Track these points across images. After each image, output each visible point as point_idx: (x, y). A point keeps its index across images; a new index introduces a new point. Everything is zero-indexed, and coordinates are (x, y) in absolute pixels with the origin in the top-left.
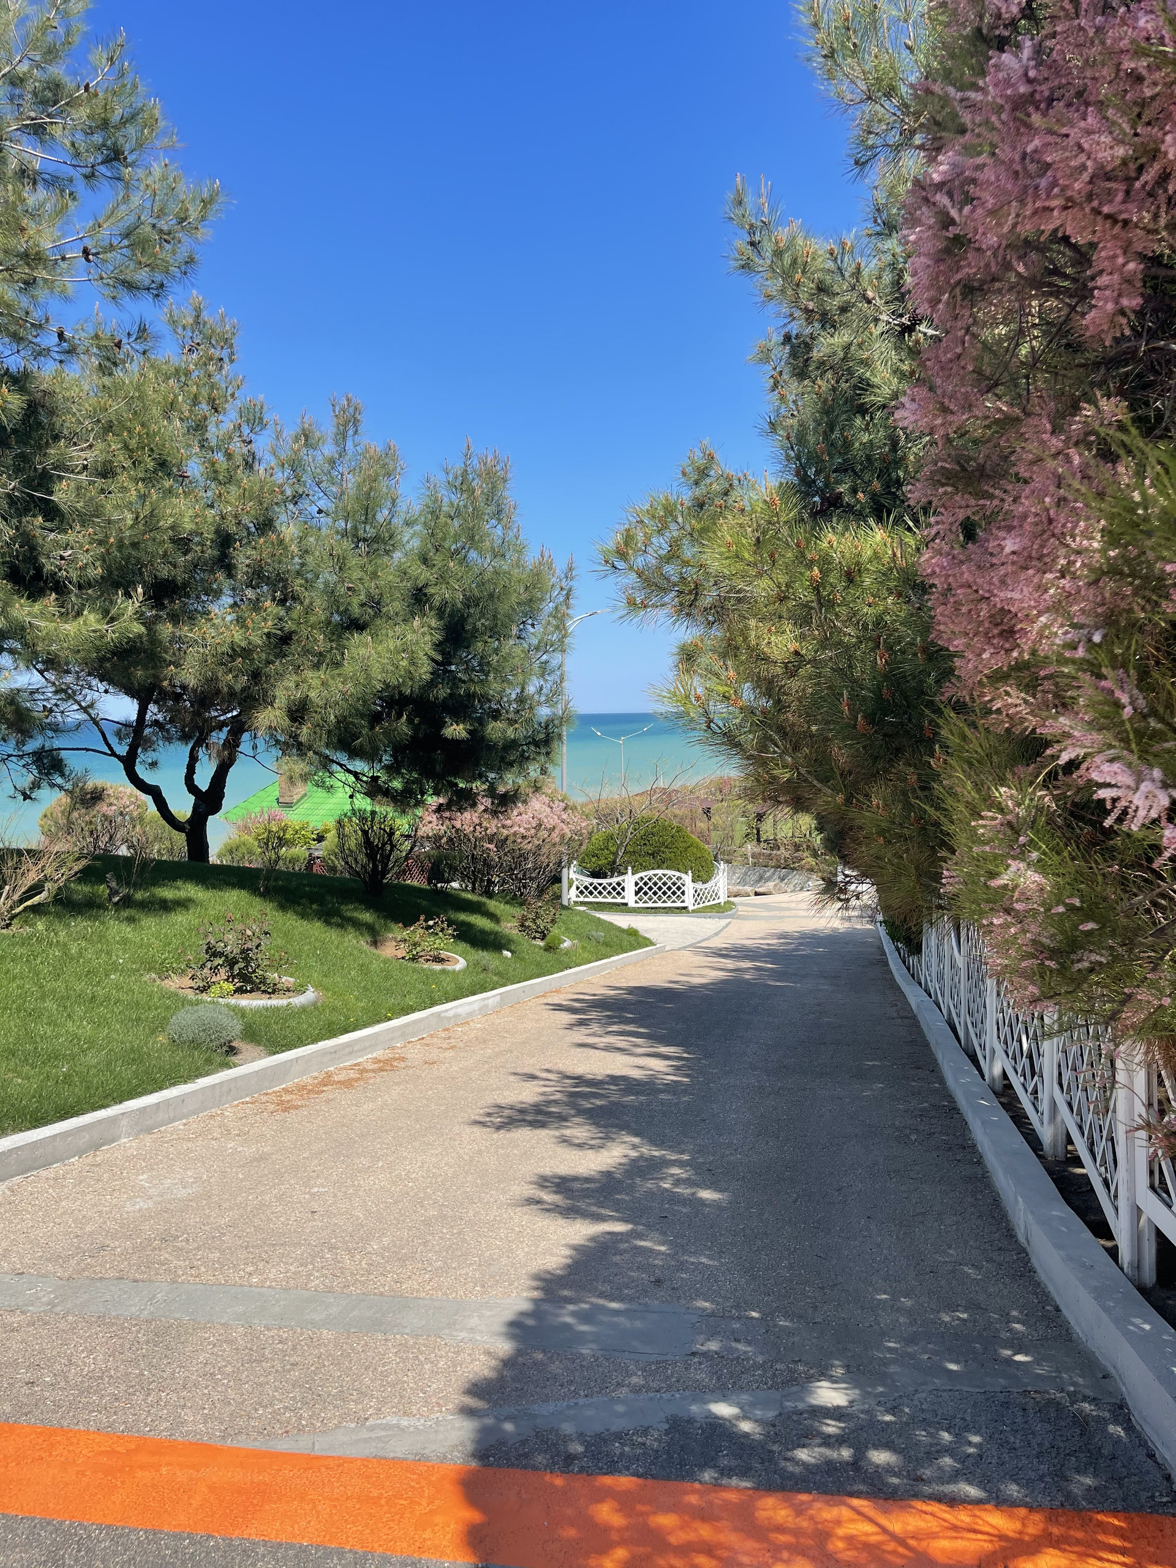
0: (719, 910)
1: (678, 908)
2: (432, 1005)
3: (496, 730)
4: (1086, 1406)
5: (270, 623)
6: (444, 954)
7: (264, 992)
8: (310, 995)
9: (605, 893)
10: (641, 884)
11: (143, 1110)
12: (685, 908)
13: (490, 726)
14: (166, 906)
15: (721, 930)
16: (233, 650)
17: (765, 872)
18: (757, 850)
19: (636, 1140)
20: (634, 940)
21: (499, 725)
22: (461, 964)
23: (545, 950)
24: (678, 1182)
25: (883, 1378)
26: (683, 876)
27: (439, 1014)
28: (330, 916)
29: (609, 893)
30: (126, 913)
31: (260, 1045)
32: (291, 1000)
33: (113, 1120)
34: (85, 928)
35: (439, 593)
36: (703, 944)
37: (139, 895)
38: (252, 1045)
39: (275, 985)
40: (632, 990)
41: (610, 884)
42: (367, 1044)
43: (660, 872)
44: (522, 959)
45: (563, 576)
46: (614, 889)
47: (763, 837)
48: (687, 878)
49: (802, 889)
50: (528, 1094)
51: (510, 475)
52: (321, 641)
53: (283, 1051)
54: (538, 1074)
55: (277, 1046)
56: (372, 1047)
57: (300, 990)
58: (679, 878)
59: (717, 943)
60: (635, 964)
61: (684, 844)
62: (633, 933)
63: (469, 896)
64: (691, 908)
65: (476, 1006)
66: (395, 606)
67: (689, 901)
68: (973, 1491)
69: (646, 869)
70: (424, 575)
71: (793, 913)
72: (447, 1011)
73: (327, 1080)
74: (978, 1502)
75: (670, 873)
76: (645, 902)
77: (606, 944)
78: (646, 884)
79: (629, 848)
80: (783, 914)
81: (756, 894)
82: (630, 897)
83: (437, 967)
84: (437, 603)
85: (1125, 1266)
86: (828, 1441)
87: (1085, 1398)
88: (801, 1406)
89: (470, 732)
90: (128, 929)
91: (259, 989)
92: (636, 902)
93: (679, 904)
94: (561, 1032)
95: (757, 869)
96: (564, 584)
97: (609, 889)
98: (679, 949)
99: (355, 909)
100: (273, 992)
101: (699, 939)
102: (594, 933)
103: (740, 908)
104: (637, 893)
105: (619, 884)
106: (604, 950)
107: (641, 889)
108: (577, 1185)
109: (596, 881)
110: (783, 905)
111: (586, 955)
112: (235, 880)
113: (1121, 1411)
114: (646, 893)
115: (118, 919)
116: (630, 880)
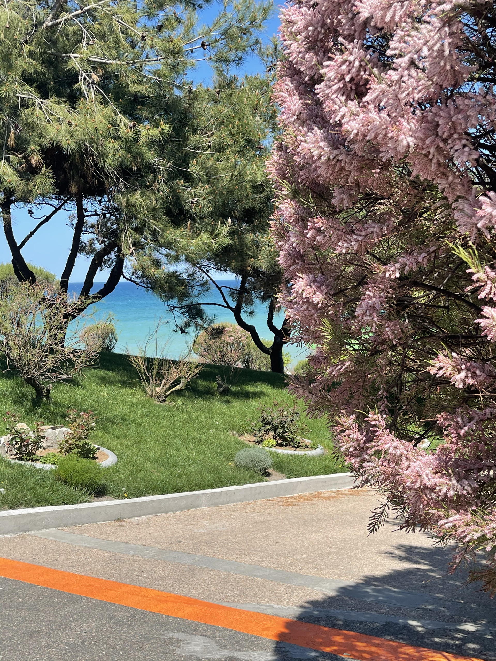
7: (293, 447)
8: (319, 451)
11: (213, 495)
14: (247, 396)
30: (224, 399)
31: (282, 472)
32: (307, 452)
33: (198, 496)
34: (202, 405)
37: (234, 389)
38: (280, 473)
39: (299, 443)
42: (346, 481)
55: (292, 474)
57: (314, 447)
73: (318, 496)
86: (454, 638)
88: (452, 628)
90: (225, 407)
91: (290, 445)
100: (298, 447)
115: (220, 401)
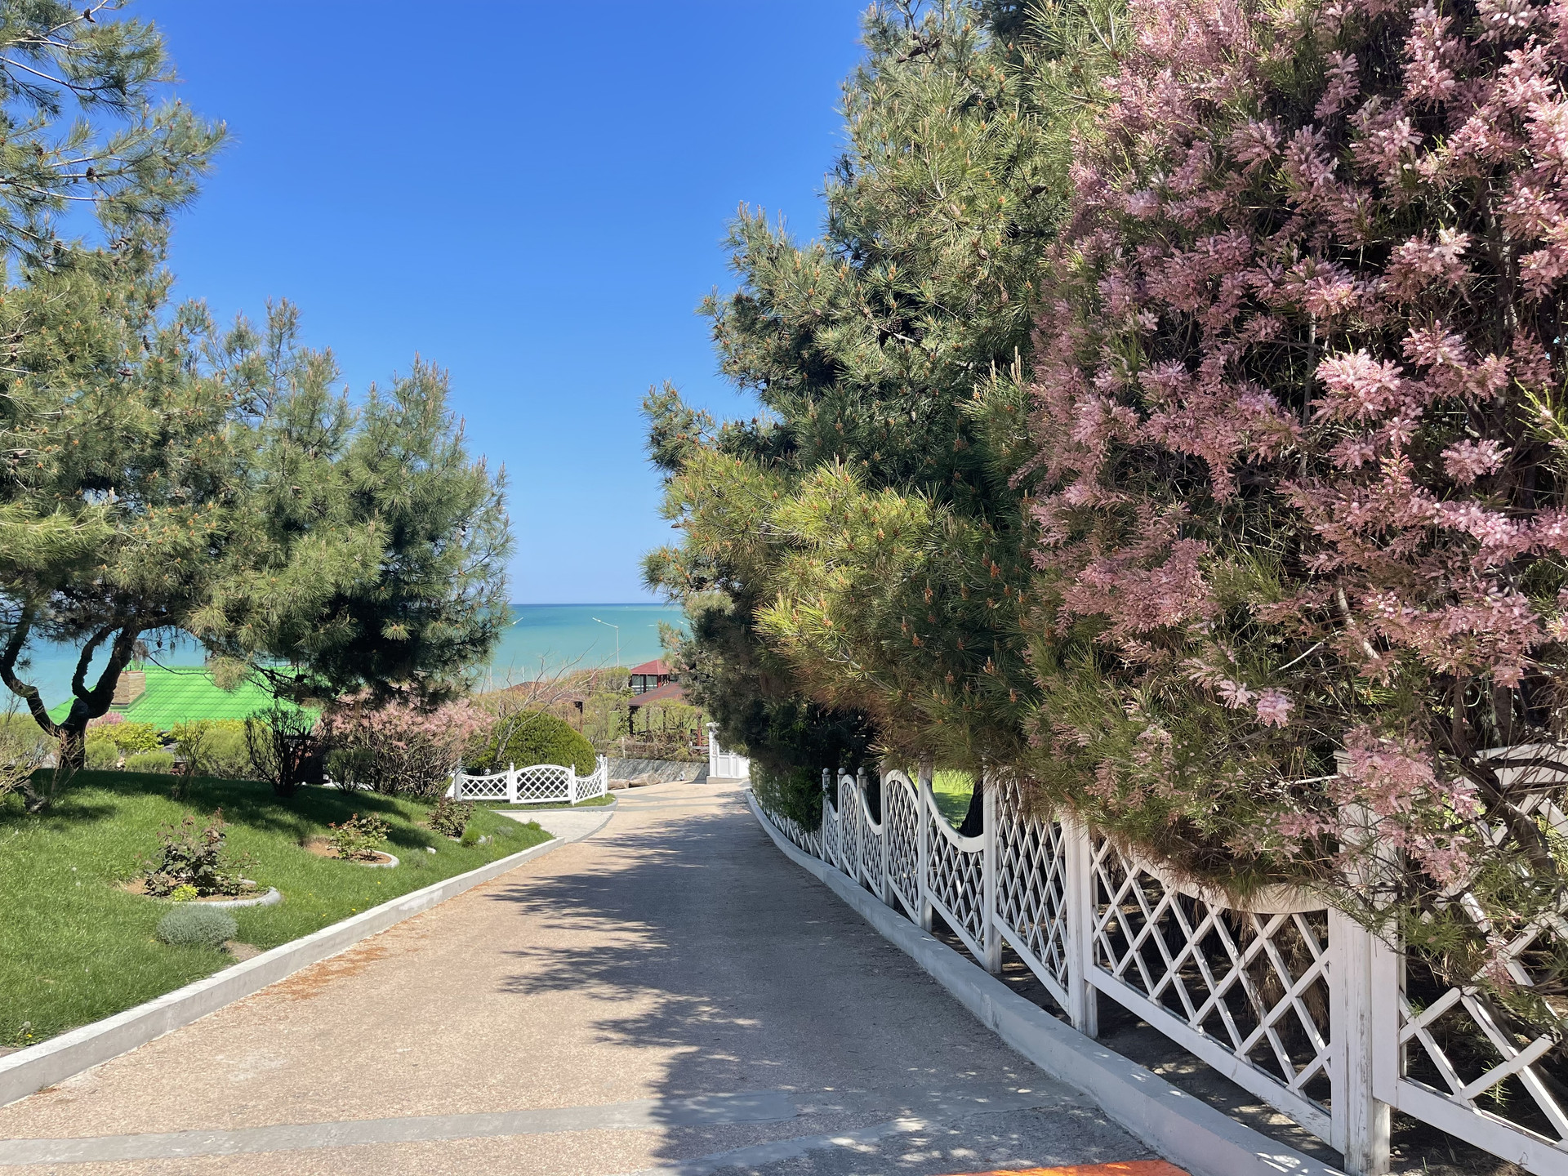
0: (601, 802)
1: (561, 803)
2: (386, 899)
3: (436, 631)
4: (1077, 1112)
5: (214, 524)
6: (377, 852)
7: (227, 893)
8: (273, 896)
9: (485, 790)
10: (524, 780)
11: (183, 1002)
12: (568, 802)
13: (431, 626)
14: (88, 814)
15: (606, 823)
16: (175, 549)
17: (639, 764)
18: (631, 742)
19: (656, 991)
20: (535, 834)
21: (438, 625)
22: (394, 861)
23: (464, 846)
24: (712, 1015)
25: (939, 1112)
26: (566, 770)
27: (397, 908)
28: (251, 818)
29: (490, 790)
30: (51, 822)
31: (247, 942)
32: (257, 900)
33: (160, 1013)
35: (390, 498)
36: (595, 836)
37: (59, 803)
38: (242, 944)
39: (236, 887)
40: (561, 879)
41: (491, 781)
42: (345, 937)
43: (543, 767)
44: (447, 855)
45: (494, 482)
46: (495, 786)
47: (636, 729)
48: (571, 772)
49: (674, 780)
50: (532, 967)
51: (450, 387)
52: (264, 543)
53: (274, 947)
54: (526, 951)
55: (266, 942)
56: (348, 941)
57: (262, 890)
58: (563, 773)
59: (608, 833)
60: (543, 856)
61: (567, 739)
62: (534, 827)
63: (376, 796)
64: (574, 802)
65: (424, 900)
66: (340, 508)
67: (572, 794)
68: (1027, 1163)
69: (527, 764)
70: (372, 480)
71: (672, 802)
72: (403, 904)
73: (323, 972)
74: (1031, 1167)
75: (553, 767)
76: (528, 798)
77: (516, 839)
78: (528, 779)
79: (511, 744)
80: (661, 803)
81: (631, 786)
82: (512, 794)
83: (373, 865)
84: (385, 507)
85: (1077, 1025)
86: (919, 1149)
87: (1073, 1108)
88: (892, 1133)
89: (410, 633)
90: (61, 837)
91: (220, 891)
92: (519, 798)
93: (562, 799)
94: (520, 917)
95: (631, 761)
96: (496, 490)
97: (491, 786)
98: (576, 841)
99: (274, 811)
100: (237, 894)
101: (588, 832)
102: (502, 828)
103: (620, 800)
104: (519, 789)
105: (500, 781)
106: (515, 845)
107: (524, 784)
108: (629, 1026)
109: (476, 779)
110: (660, 795)
111: (500, 849)
112: (140, 786)
113: (1098, 1111)
114: (528, 789)
115: (45, 827)
116: (512, 776)
